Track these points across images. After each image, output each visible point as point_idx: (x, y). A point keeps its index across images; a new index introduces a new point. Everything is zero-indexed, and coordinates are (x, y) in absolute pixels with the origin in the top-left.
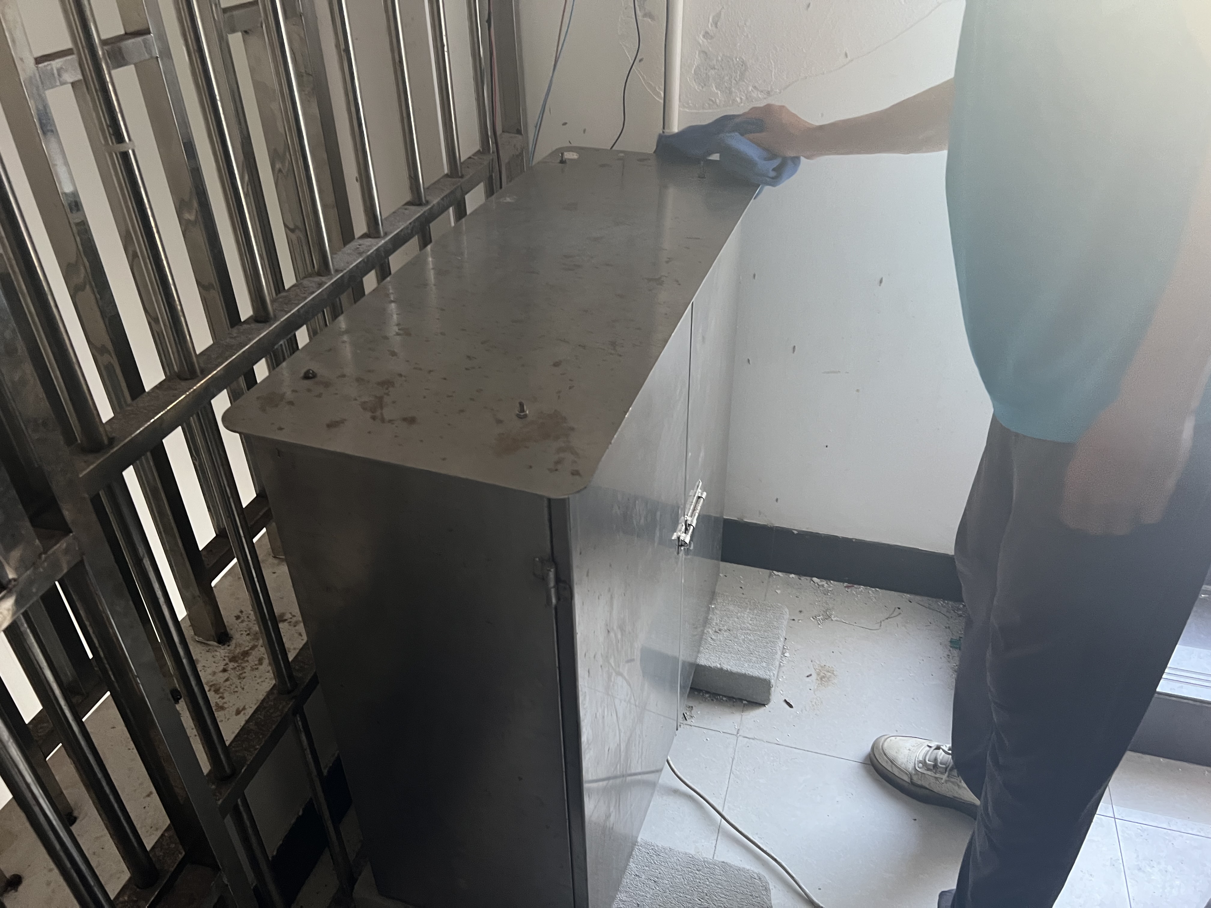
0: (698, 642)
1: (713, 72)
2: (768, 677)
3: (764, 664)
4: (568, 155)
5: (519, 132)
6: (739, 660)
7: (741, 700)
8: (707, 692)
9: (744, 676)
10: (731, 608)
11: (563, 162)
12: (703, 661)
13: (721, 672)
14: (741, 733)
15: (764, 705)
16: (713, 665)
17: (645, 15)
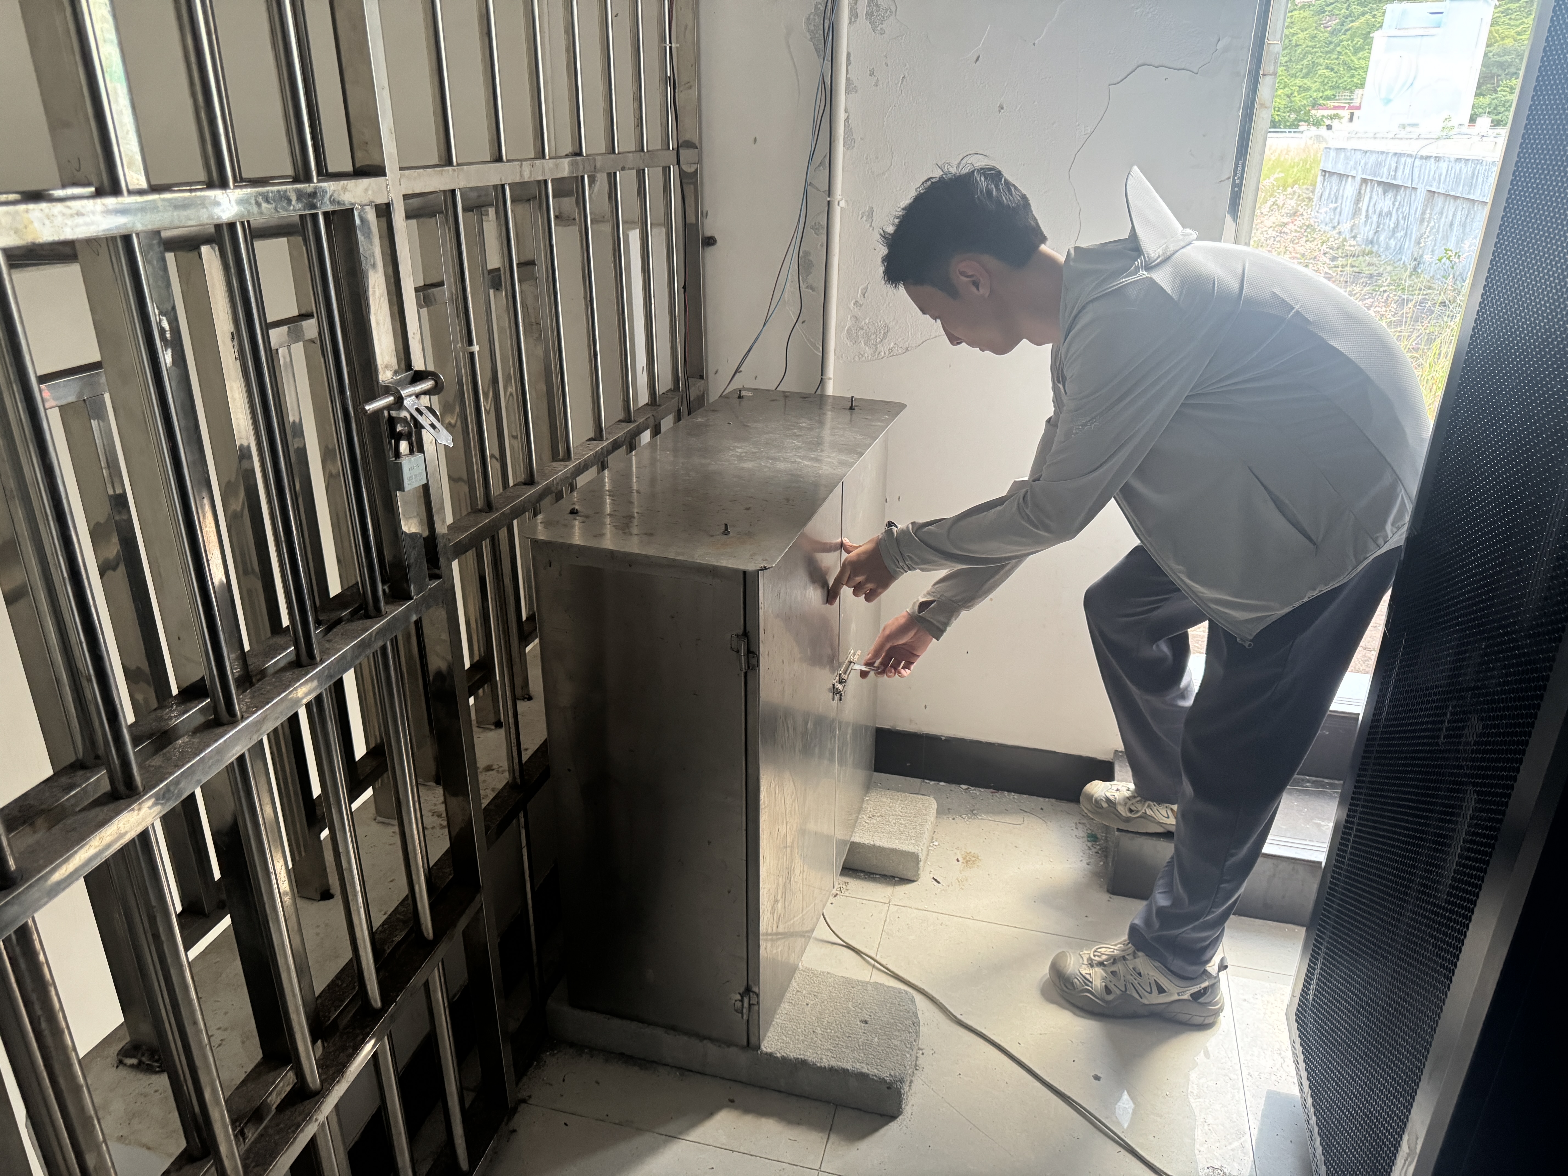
0: (853, 826)
1: (861, 332)
2: (916, 851)
3: (913, 841)
4: (743, 393)
5: (702, 377)
6: (891, 838)
7: (894, 877)
8: (862, 871)
9: (894, 851)
10: (884, 800)
11: (740, 397)
12: (857, 838)
13: (874, 848)
14: (893, 902)
15: (914, 881)
16: (866, 842)
17: (807, 287)
